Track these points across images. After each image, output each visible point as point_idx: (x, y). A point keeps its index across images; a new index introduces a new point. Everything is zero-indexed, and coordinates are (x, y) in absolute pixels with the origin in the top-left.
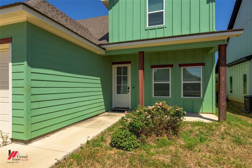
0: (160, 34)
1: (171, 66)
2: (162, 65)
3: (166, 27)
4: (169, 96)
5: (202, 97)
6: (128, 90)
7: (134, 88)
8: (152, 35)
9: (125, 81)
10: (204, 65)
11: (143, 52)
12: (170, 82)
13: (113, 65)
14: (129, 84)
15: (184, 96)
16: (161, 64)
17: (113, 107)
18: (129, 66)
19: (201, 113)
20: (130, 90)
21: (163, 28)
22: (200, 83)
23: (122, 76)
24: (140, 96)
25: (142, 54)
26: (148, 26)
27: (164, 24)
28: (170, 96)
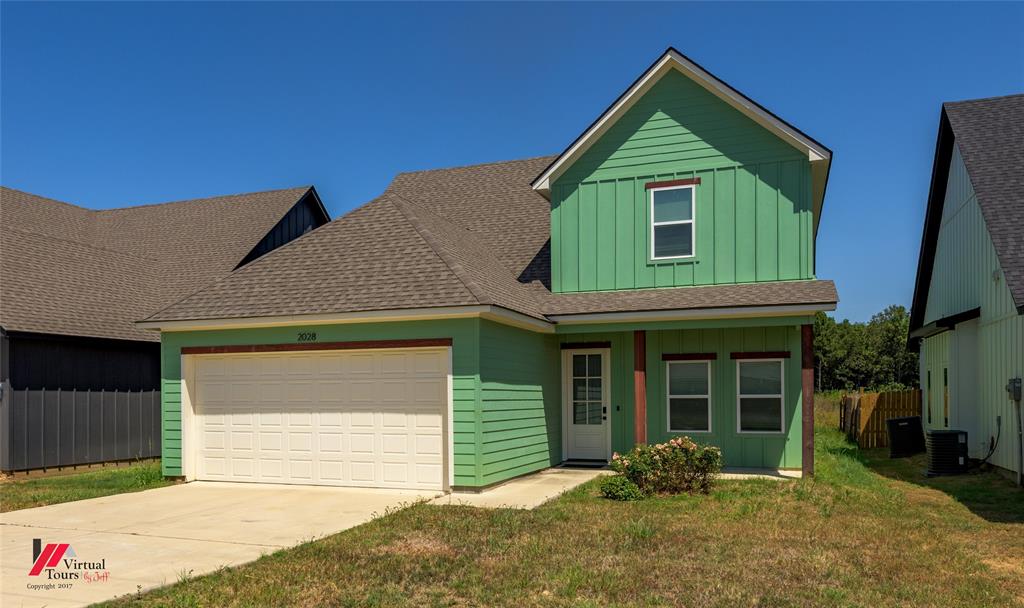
0: (684, 278)
1: (712, 356)
2: (689, 355)
3: (698, 263)
4: (707, 429)
5: (783, 431)
6: (603, 415)
7: (618, 408)
8: (664, 279)
9: (594, 389)
10: (789, 357)
11: (644, 332)
12: (709, 396)
13: (563, 351)
14: (607, 400)
15: (743, 429)
16: (688, 350)
17: (564, 459)
18: (606, 355)
19: (781, 469)
20: (609, 415)
21: (692, 263)
22: (779, 399)
23: (587, 378)
24: (638, 428)
25: (640, 336)
26: (653, 258)
27: (694, 255)
28: (710, 430)
